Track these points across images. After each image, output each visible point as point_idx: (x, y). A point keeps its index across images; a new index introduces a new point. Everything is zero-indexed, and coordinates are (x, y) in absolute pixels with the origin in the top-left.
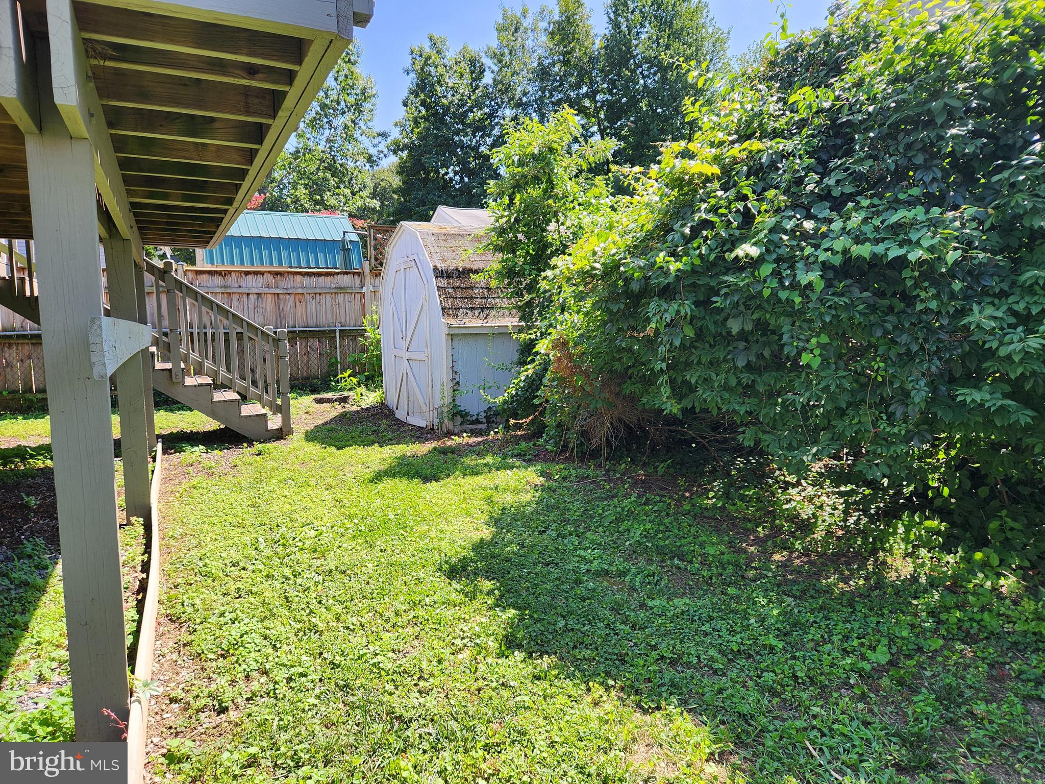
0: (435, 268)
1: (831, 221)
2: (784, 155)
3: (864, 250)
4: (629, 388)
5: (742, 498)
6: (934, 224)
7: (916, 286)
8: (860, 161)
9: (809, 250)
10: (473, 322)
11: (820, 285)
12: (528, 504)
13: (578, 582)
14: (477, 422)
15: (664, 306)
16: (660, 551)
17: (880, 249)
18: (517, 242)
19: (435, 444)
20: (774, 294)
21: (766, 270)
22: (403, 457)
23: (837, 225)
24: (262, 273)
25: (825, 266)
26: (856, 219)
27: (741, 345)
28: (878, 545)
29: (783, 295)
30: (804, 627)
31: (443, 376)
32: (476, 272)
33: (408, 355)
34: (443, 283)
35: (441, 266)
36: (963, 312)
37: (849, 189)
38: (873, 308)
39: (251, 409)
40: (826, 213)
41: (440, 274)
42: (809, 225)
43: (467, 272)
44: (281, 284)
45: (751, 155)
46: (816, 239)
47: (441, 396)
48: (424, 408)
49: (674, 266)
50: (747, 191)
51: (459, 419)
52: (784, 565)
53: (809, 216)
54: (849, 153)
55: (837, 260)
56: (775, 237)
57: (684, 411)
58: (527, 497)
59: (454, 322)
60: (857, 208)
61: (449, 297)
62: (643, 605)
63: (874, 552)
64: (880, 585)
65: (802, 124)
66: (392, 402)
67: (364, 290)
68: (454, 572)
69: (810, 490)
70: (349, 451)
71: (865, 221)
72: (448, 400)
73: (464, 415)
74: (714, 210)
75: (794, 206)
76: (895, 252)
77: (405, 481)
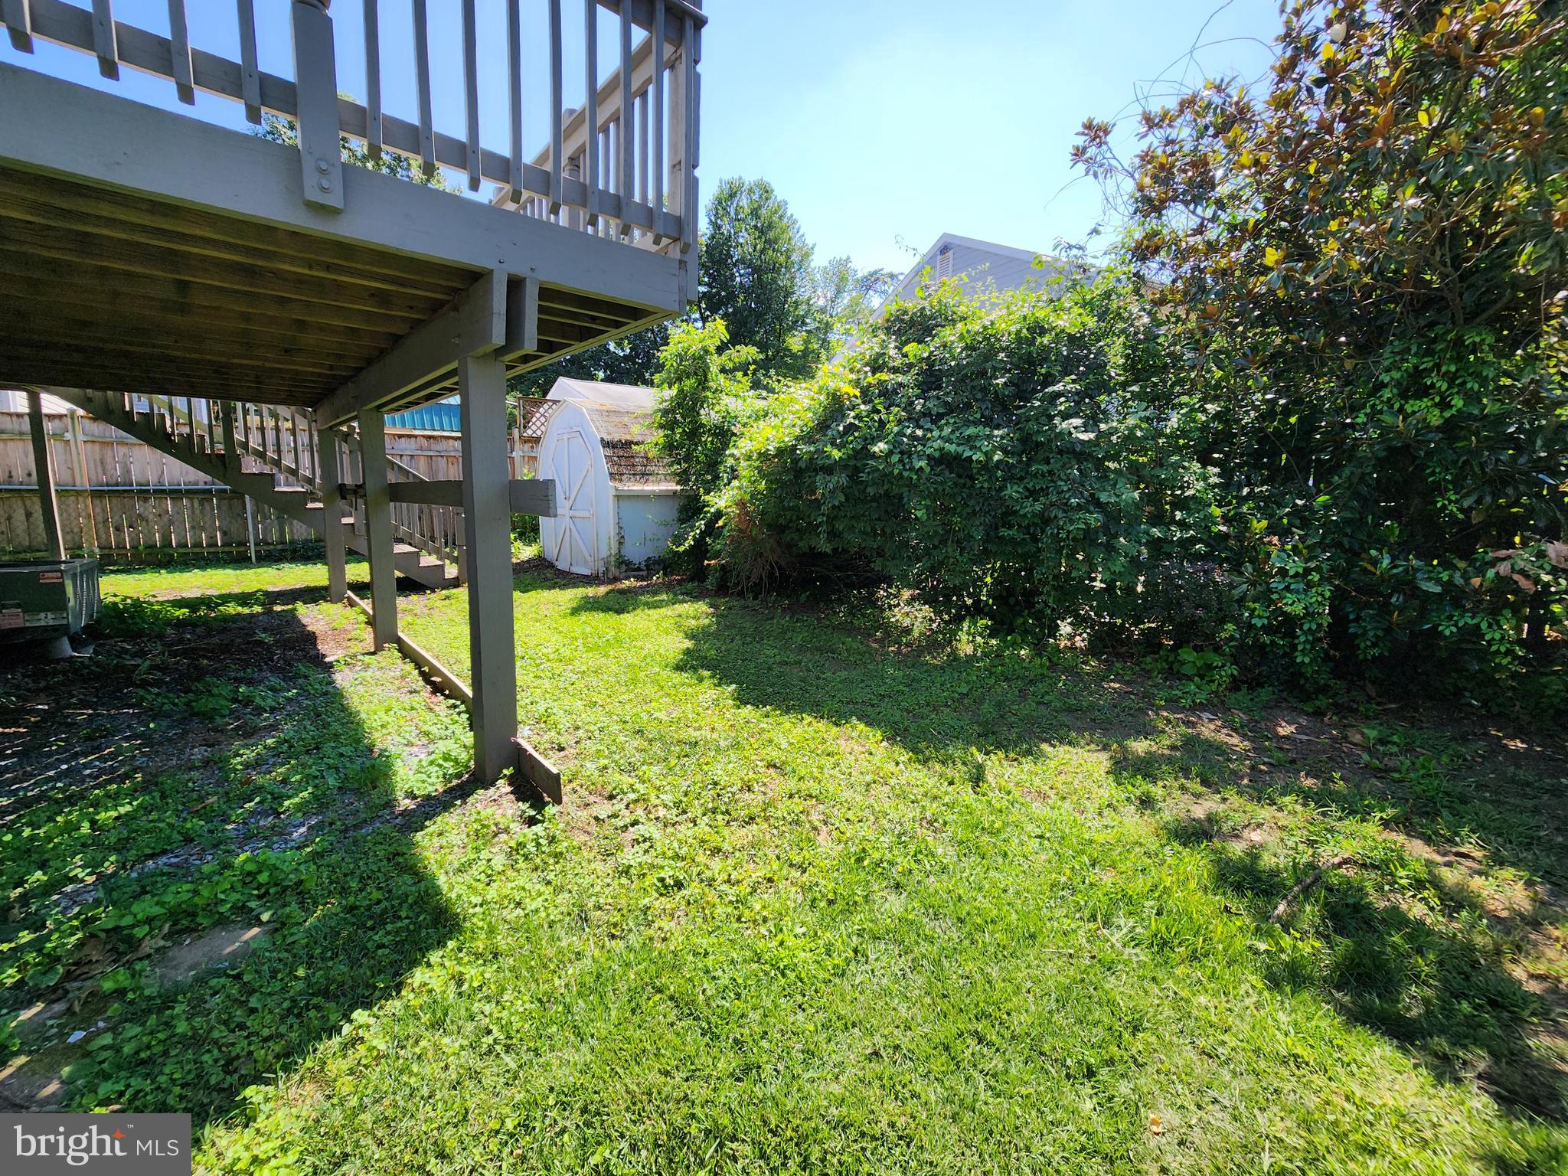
0: (602, 440)
1: (931, 431)
2: (901, 385)
3: (951, 448)
4: (788, 537)
5: (863, 615)
6: (989, 437)
7: (978, 473)
8: (947, 394)
9: (920, 448)
10: (637, 487)
11: (928, 470)
12: (709, 626)
13: (770, 669)
14: (639, 569)
15: (828, 478)
16: (818, 649)
17: (960, 449)
18: (676, 422)
19: (610, 587)
20: (900, 474)
21: (895, 458)
22: (587, 597)
23: (936, 433)
24: (416, 437)
25: (930, 458)
26: (947, 430)
27: (875, 505)
28: (951, 639)
29: (906, 474)
30: (919, 681)
31: (612, 530)
32: (637, 444)
33: (572, 513)
34: (609, 452)
35: (607, 438)
36: (1001, 489)
37: (942, 410)
38: (955, 484)
39: (428, 560)
40: (928, 425)
41: (606, 444)
42: (919, 433)
43: (628, 444)
44: (433, 447)
45: (881, 383)
46: (923, 441)
47: (607, 547)
48: (588, 558)
49: (836, 454)
50: (880, 407)
51: (624, 567)
52: (899, 652)
53: (920, 427)
54: (939, 388)
55: (937, 454)
56: (899, 438)
57: (835, 550)
58: (707, 621)
59: (620, 486)
60: (948, 423)
61: (614, 464)
62: (818, 678)
63: (950, 642)
64: (956, 659)
65: (910, 366)
66: (551, 554)
67: (514, 454)
68: (679, 668)
69: (907, 609)
70: (532, 594)
71: (953, 431)
72: (614, 551)
73: (628, 563)
74: (857, 417)
75: (909, 419)
76: (967, 454)
77: (602, 615)
